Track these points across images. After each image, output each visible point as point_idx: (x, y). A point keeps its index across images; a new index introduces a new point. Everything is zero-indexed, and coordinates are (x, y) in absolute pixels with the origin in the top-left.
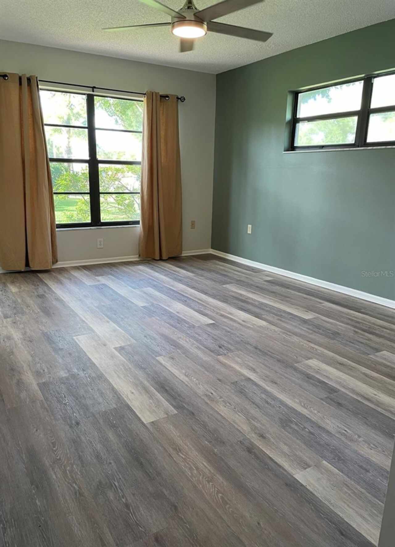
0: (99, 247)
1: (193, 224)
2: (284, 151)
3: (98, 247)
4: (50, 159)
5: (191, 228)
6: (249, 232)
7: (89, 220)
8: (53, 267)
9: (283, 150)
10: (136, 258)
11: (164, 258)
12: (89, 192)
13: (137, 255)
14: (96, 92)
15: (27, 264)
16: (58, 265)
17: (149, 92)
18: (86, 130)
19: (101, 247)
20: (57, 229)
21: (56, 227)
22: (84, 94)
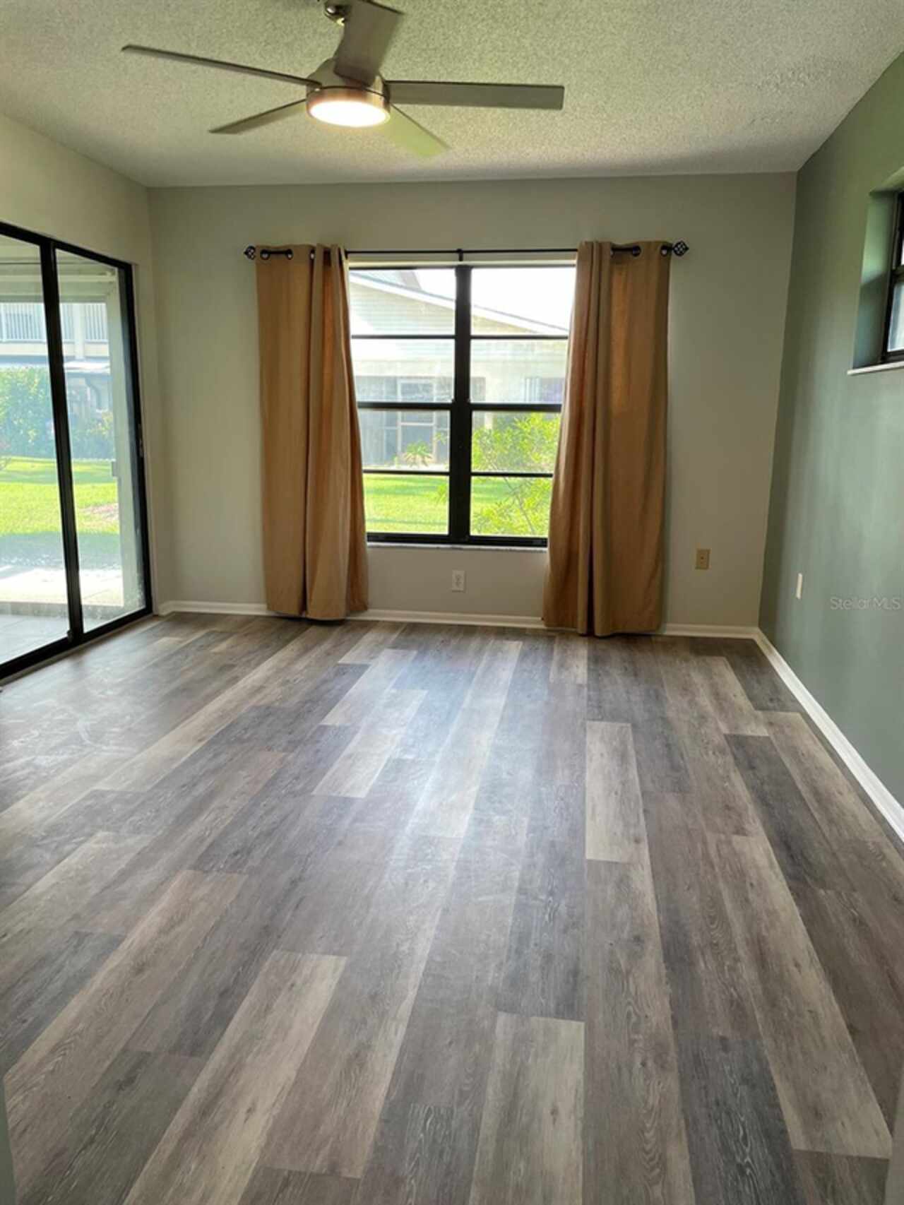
0: (455, 588)
1: (703, 559)
2: (854, 368)
3: (453, 589)
4: (359, 403)
5: (697, 568)
6: (798, 595)
7: (444, 530)
8: (349, 618)
9: (851, 366)
10: (537, 622)
11: (598, 632)
12: (447, 470)
13: (538, 616)
14: (467, 260)
15: (303, 606)
16: (370, 615)
17: (584, 244)
18: (452, 342)
19: (458, 589)
20: (369, 544)
21: (366, 538)
22: (451, 267)
